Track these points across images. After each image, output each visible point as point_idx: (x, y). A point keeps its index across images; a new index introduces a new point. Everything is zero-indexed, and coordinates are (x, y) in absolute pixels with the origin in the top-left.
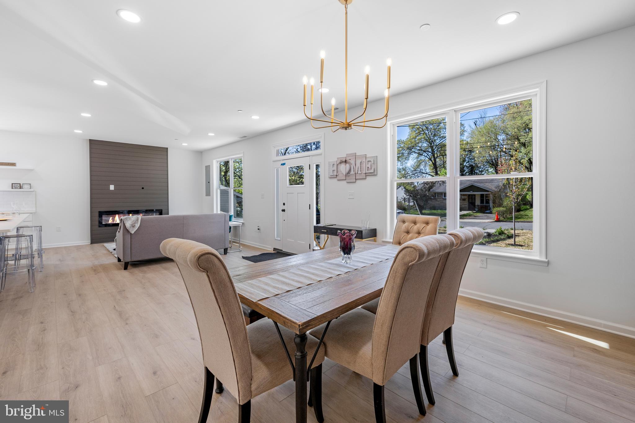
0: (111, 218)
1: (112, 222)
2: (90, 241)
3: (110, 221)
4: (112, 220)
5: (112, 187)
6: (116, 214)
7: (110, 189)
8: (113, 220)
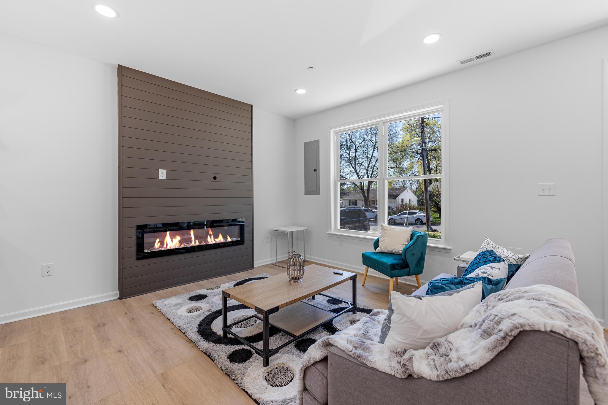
0: (158, 240)
1: (160, 247)
2: (118, 292)
3: (157, 245)
4: (159, 244)
5: (162, 174)
6: (166, 231)
7: (160, 178)
8: (162, 242)
